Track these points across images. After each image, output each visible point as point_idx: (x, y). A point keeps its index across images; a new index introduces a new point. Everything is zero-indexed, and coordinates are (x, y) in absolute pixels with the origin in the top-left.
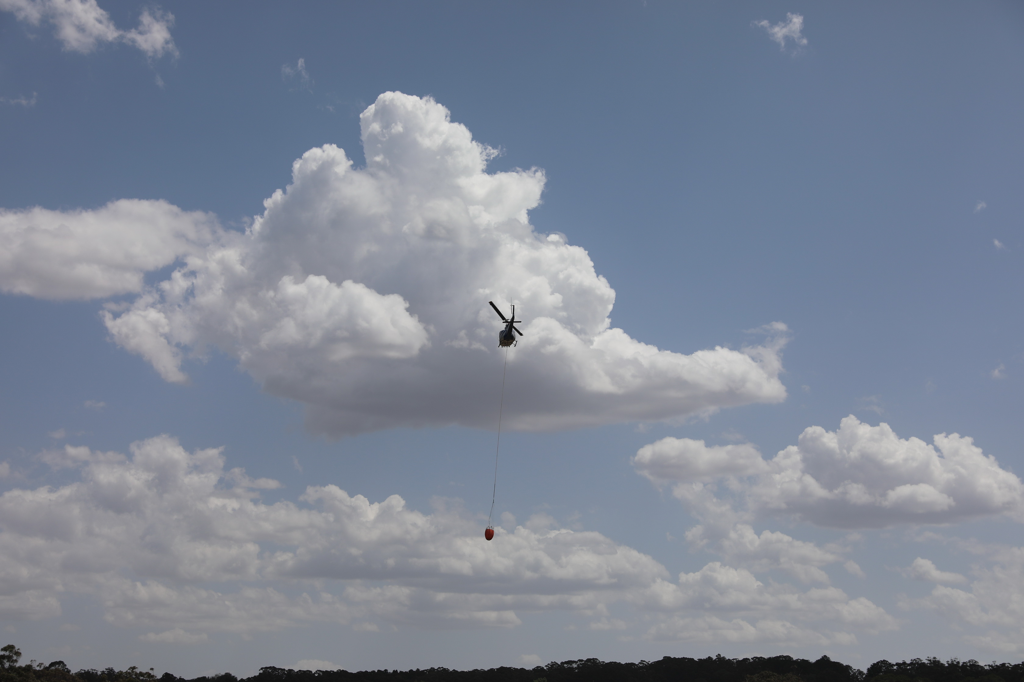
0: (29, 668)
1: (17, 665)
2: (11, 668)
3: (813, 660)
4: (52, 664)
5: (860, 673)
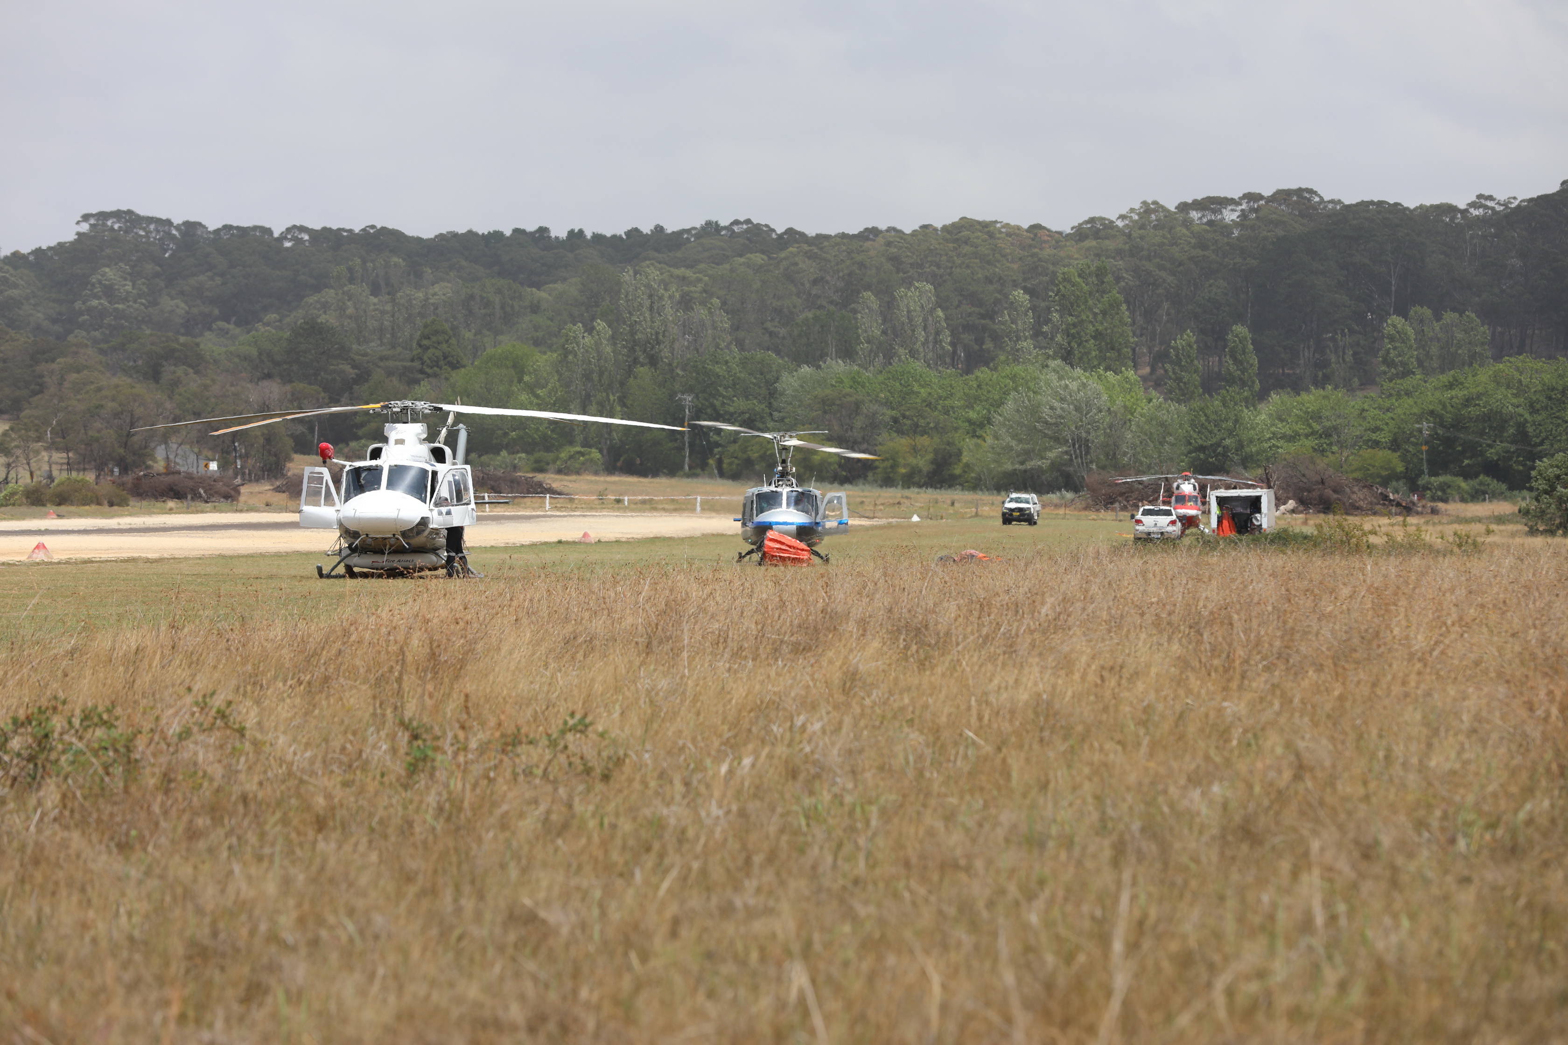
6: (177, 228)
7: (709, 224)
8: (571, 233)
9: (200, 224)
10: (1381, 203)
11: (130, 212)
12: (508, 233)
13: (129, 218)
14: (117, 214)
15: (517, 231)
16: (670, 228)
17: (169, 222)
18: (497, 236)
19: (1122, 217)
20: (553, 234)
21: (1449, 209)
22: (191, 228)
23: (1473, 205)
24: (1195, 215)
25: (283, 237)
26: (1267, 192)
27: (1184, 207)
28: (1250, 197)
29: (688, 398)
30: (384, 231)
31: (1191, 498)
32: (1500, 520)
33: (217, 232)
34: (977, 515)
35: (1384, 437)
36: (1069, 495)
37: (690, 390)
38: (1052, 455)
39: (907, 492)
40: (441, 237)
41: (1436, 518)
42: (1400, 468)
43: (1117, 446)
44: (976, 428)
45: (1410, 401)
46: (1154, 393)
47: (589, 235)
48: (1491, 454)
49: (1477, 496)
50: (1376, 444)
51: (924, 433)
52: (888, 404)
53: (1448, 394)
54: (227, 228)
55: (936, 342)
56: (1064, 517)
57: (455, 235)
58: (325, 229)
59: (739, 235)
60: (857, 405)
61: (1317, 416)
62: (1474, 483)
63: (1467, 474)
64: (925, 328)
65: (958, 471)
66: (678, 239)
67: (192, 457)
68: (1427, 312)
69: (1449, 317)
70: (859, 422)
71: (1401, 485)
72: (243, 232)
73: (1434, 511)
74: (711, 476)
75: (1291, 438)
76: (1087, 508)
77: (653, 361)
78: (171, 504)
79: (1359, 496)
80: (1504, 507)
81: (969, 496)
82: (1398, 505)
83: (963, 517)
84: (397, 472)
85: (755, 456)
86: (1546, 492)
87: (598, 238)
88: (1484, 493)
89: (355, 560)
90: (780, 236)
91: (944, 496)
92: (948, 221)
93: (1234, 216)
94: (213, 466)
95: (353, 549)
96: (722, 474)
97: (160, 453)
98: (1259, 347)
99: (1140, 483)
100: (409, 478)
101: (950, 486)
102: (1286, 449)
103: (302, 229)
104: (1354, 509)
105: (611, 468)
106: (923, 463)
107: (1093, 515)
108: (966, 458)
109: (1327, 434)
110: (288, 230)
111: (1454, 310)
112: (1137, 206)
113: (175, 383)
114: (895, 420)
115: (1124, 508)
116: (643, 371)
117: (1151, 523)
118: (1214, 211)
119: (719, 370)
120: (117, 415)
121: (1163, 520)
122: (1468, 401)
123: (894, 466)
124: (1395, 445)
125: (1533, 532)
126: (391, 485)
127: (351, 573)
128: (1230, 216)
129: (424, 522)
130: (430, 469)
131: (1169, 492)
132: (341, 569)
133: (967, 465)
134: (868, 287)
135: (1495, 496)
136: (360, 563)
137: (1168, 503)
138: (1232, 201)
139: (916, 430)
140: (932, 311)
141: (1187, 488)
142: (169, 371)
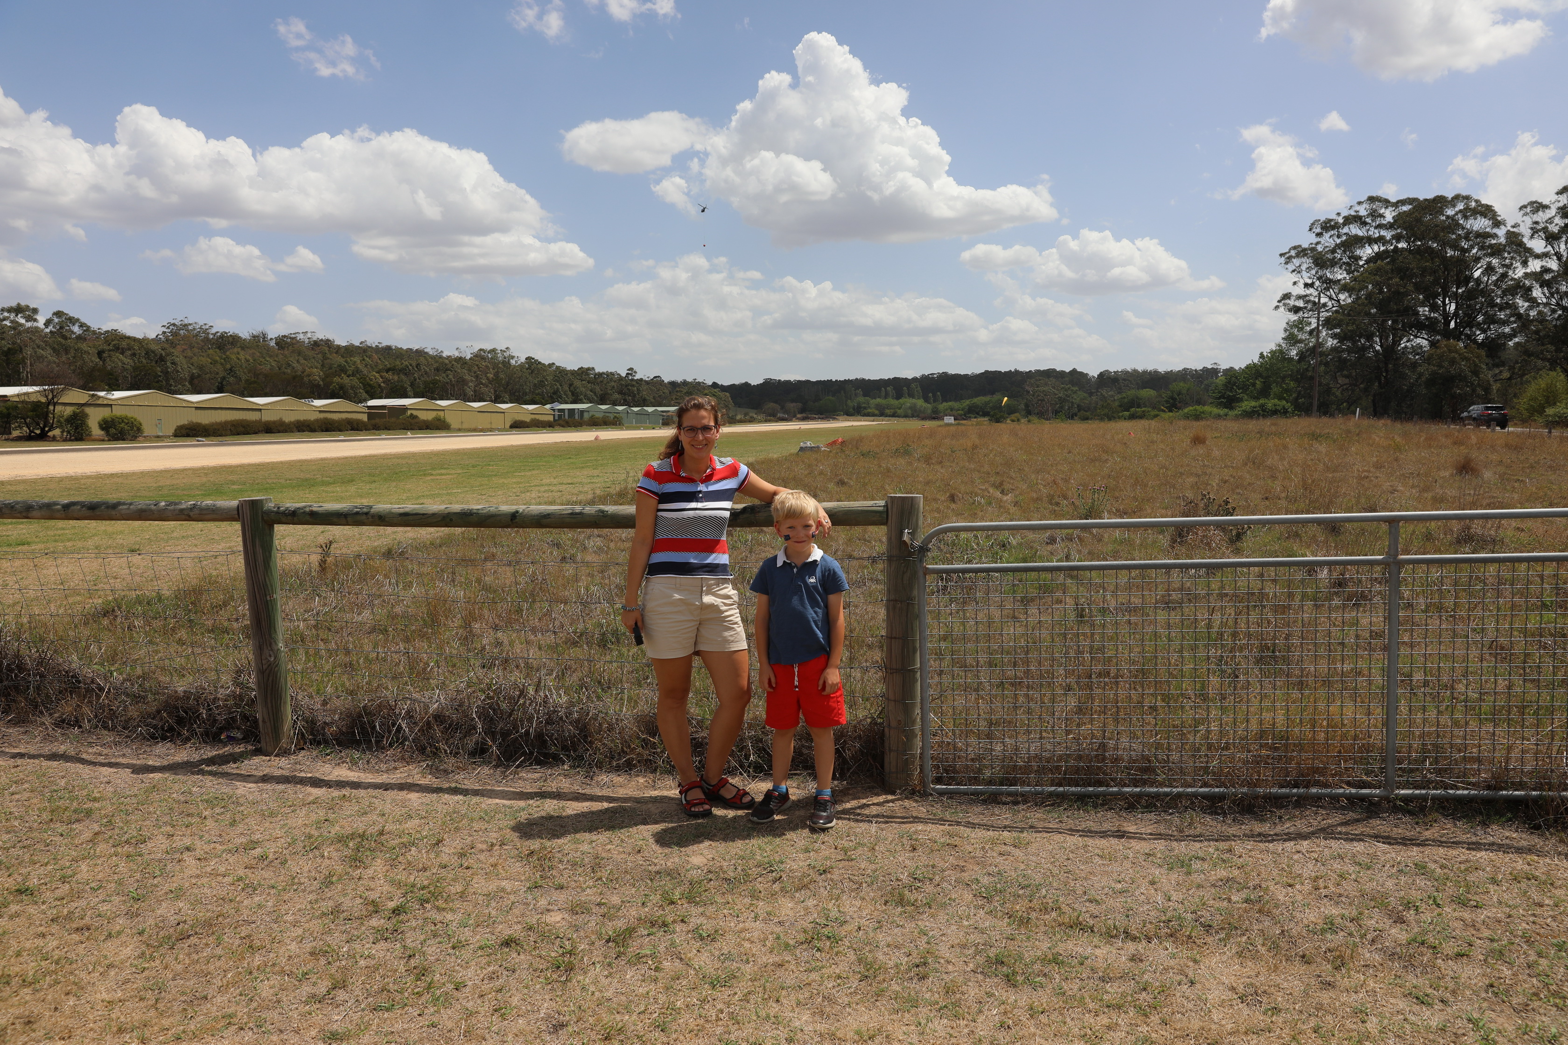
0: (641, 380)
1: (635, 378)
2: (632, 380)
3: (1068, 371)
4: (655, 377)
5: (1094, 377)
44: (900, 409)
50: (967, 410)
52: (886, 405)
55: (893, 395)
60: (882, 406)
61: (957, 406)
64: (891, 394)
68: (966, 390)
70: (882, 408)
75: (954, 409)
98: (941, 396)
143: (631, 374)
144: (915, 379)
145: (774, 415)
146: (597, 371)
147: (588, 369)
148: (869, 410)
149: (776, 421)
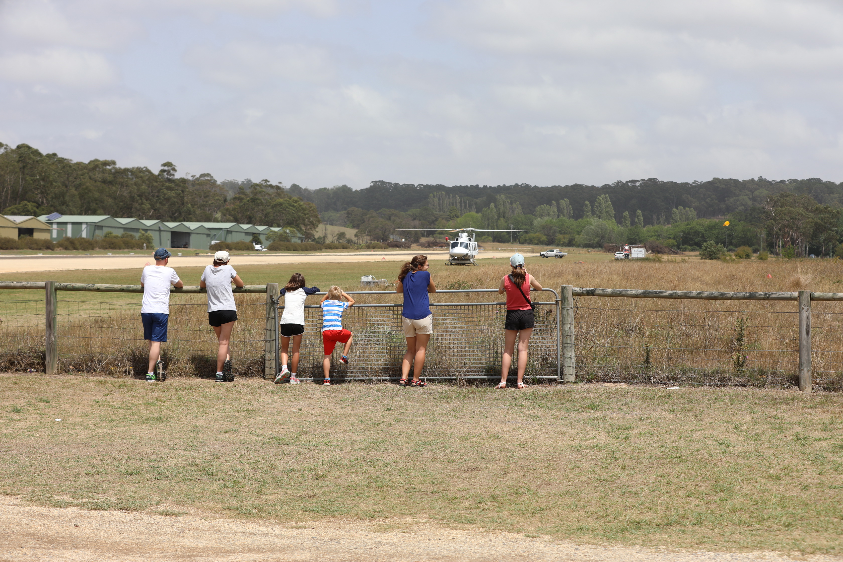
6: (393, 184)
7: (516, 184)
8: (484, 186)
9: (398, 184)
10: (672, 182)
11: (382, 181)
12: (469, 186)
13: (382, 182)
14: (379, 181)
15: (471, 186)
16: (507, 185)
17: (391, 183)
18: (467, 186)
19: (613, 184)
20: (480, 186)
21: (687, 184)
22: (396, 184)
23: (693, 183)
24: (629, 184)
25: (417, 187)
26: (646, 179)
27: (627, 182)
28: (642, 180)
29: (512, 225)
30: (441, 185)
31: (628, 250)
32: (696, 256)
33: (402, 185)
34: (579, 253)
35: (672, 236)
36: (600, 249)
37: (513, 223)
38: (596, 240)
39: (562, 248)
40: (454, 187)
41: (682, 255)
42: (676, 244)
43: (611, 238)
44: (579, 233)
45: (678, 228)
46: (619, 225)
47: (488, 187)
48: (696, 240)
49: (693, 250)
50: (670, 238)
51: (566, 234)
52: (558, 227)
53: (688, 226)
54: (405, 184)
55: (569, 213)
56: (599, 254)
57: (457, 186)
58: (427, 185)
59: (523, 187)
60: (551, 228)
61: (657, 232)
62: (692, 247)
63: (690, 245)
64: (567, 210)
65: (574, 243)
66: (509, 187)
67: (398, 238)
68: (682, 208)
69: (687, 209)
70: (552, 231)
71: (676, 248)
72: (408, 185)
73: (682, 254)
74: (517, 243)
75: (652, 236)
76: (604, 252)
77: (504, 217)
78: (398, 249)
79: (666, 250)
80: (698, 253)
81: (577, 249)
82: (674, 252)
83: (576, 254)
84: (462, 244)
85: (527, 239)
86: (705, 250)
87: (490, 187)
88: (694, 250)
89: (453, 261)
90: (533, 187)
91: (571, 249)
92: (572, 184)
93: (639, 184)
94: (403, 240)
95: (452, 260)
96: (519, 243)
97: (391, 237)
98: (643, 215)
99: (616, 246)
100: (464, 245)
101: (573, 246)
102: (651, 239)
103: (422, 185)
104: (664, 253)
105: (494, 241)
106: (566, 241)
107: (605, 254)
108: (576, 240)
109: (659, 236)
110: (419, 185)
111: (688, 207)
112: (616, 181)
113: (394, 221)
114: (560, 231)
115: (612, 252)
116: (502, 219)
117: (618, 256)
118: (634, 183)
119: (519, 219)
120: (382, 228)
121: (621, 255)
122: (691, 228)
123: (560, 242)
124: (674, 238)
125: (702, 259)
126: (460, 246)
127: (451, 264)
128: (638, 184)
129: (467, 254)
130: (468, 243)
131: (623, 249)
132: (450, 264)
133: (576, 242)
134: (553, 200)
135: (697, 250)
136: (454, 262)
137: (622, 251)
138: (638, 181)
139: (565, 233)
140: (569, 206)
141: (627, 248)
142: (393, 218)
143: (168, 172)
144: (606, 188)
145: (385, 239)
146: (117, 166)
147: (106, 163)
148: (532, 235)
149: (385, 248)
